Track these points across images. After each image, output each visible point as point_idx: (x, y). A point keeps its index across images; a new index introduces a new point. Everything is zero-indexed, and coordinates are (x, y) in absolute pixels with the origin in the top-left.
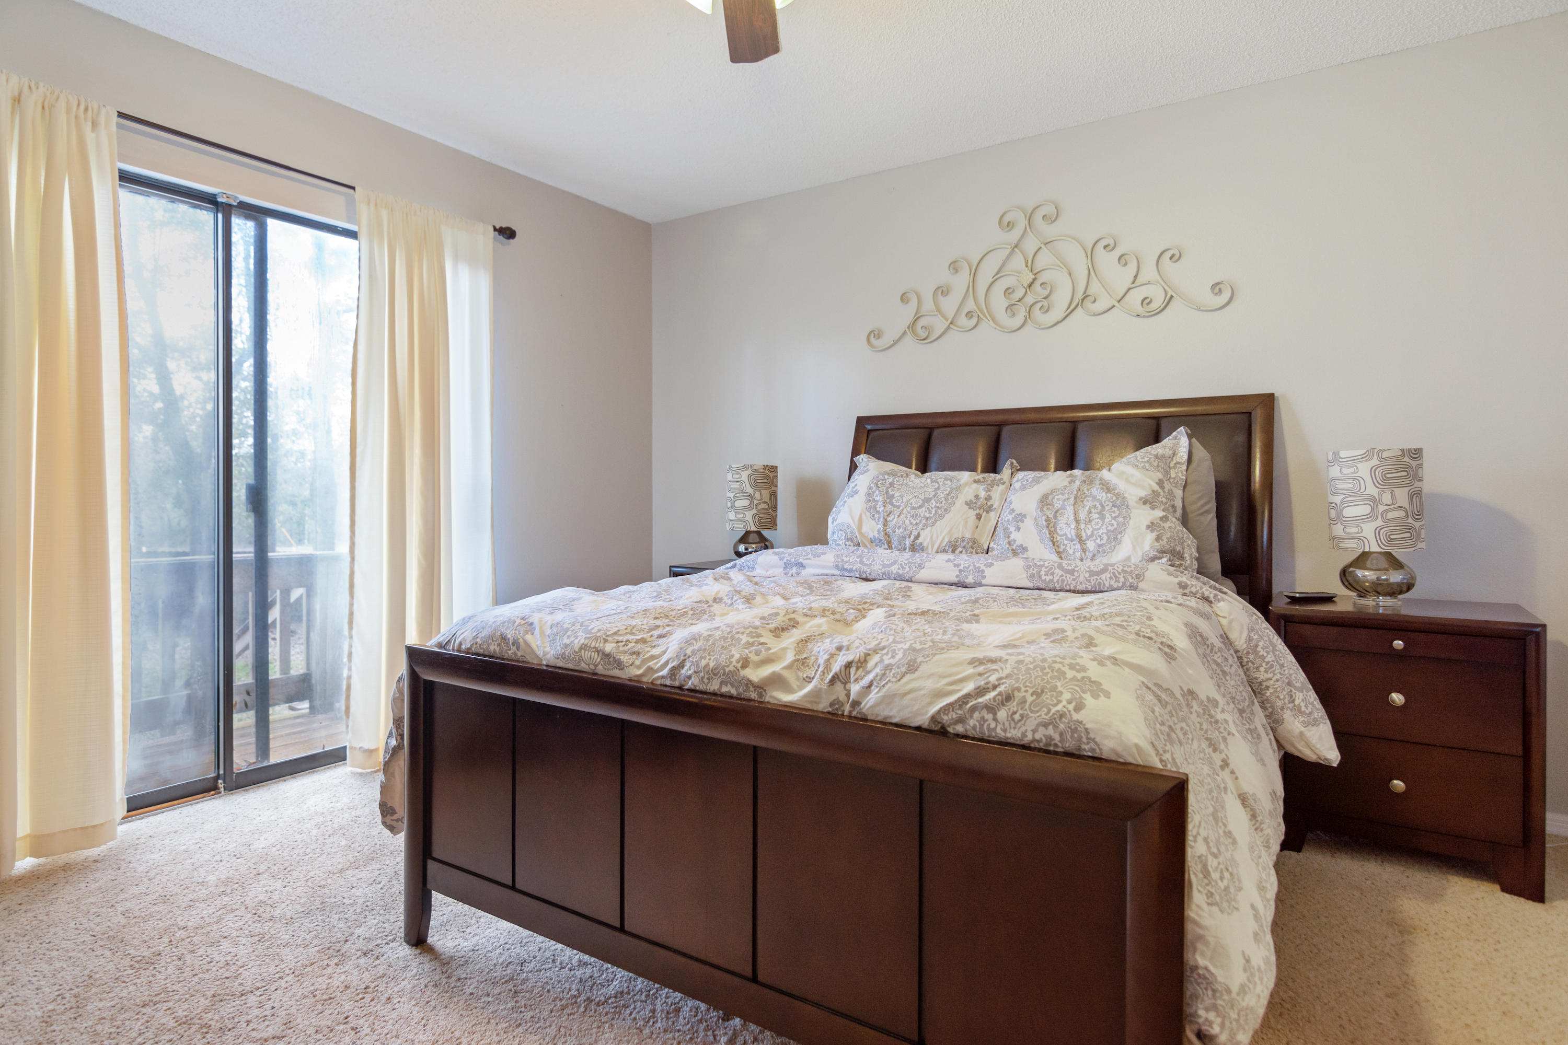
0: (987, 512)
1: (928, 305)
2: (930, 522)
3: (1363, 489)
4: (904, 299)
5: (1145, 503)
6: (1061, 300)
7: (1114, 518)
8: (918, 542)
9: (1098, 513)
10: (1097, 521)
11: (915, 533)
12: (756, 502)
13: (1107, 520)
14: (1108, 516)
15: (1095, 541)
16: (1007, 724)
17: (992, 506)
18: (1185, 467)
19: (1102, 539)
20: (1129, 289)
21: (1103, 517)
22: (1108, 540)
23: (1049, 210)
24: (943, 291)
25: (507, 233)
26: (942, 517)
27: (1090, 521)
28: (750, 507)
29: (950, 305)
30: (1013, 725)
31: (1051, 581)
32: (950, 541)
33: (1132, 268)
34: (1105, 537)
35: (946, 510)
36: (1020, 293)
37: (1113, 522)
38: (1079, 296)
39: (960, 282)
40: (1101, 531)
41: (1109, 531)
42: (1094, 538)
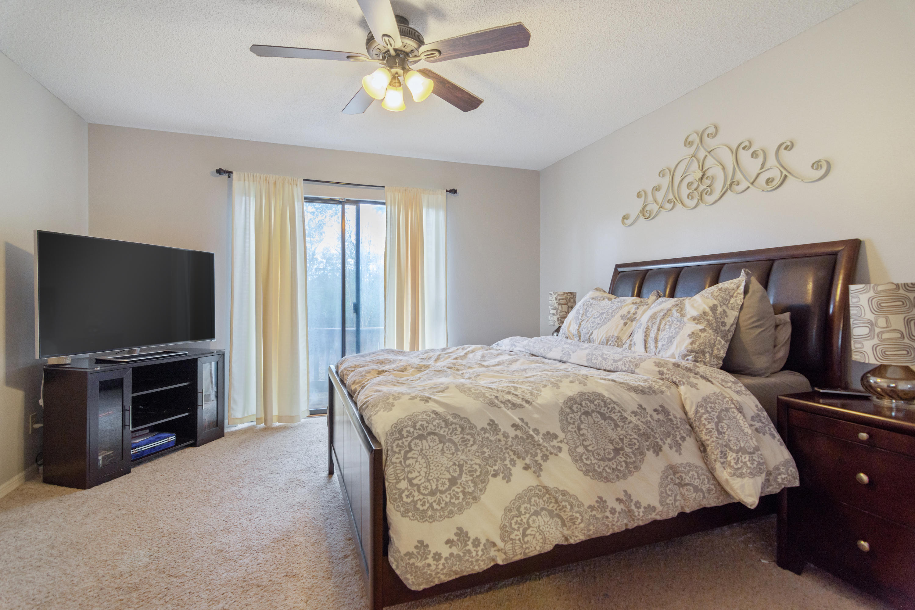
0: (632, 321)
1: (650, 198)
2: (599, 326)
3: (863, 315)
4: (639, 195)
5: (694, 320)
6: (718, 186)
7: (675, 329)
8: (591, 337)
10: (667, 330)
11: (591, 332)
12: (559, 311)
13: (671, 330)
14: (672, 327)
15: (662, 342)
17: (636, 318)
19: (666, 341)
20: (759, 174)
21: (670, 328)
22: (668, 342)
23: (712, 130)
24: (657, 189)
26: (606, 323)
27: (664, 330)
28: (556, 314)
29: (660, 196)
32: (606, 337)
33: (760, 160)
35: (609, 319)
36: (695, 186)
37: (674, 331)
38: (729, 182)
39: (665, 182)
40: (667, 336)
41: (670, 337)
42: (663, 340)
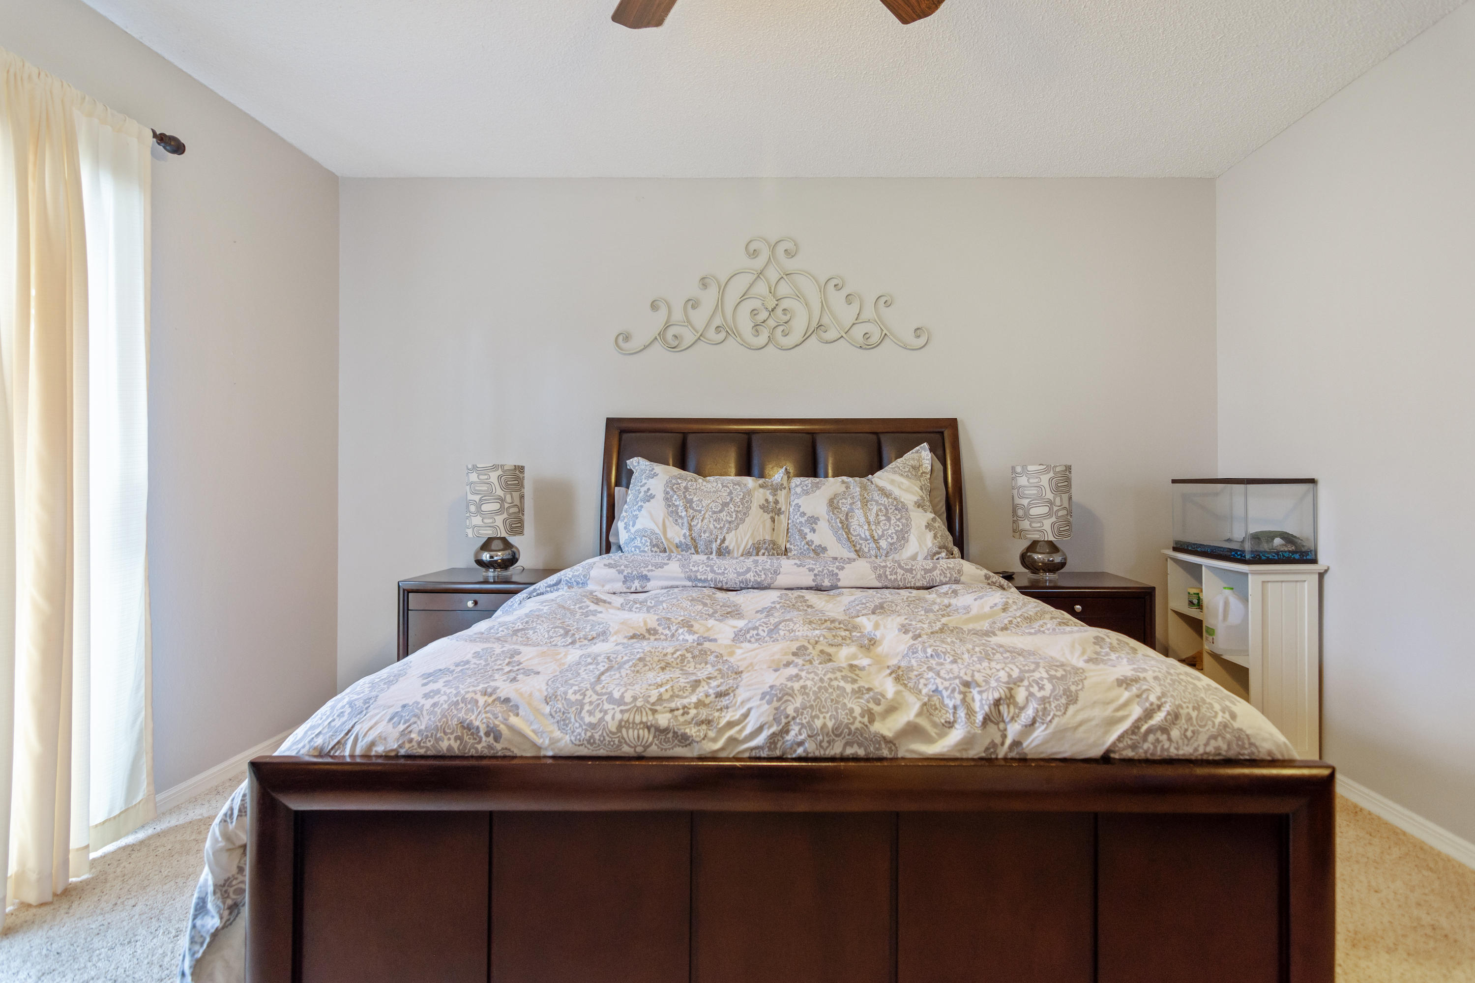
0: (778, 516)
1: (678, 315)
2: (734, 525)
3: (1044, 495)
4: (654, 306)
5: (918, 507)
6: (799, 325)
7: (899, 520)
8: (724, 545)
9: (884, 515)
10: (884, 522)
11: (720, 537)
12: (506, 505)
13: (892, 522)
14: (893, 518)
15: (886, 540)
16: (1180, 742)
17: (780, 509)
18: (928, 476)
19: (892, 538)
20: (854, 324)
21: (889, 519)
22: (897, 539)
23: (789, 245)
24: (693, 303)
25: (174, 146)
26: (743, 521)
27: (879, 523)
28: (499, 512)
29: (700, 318)
30: (1186, 742)
31: (896, 580)
32: (753, 544)
33: (855, 307)
34: (895, 537)
35: (745, 514)
36: (764, 315)
37: (898, 523)
38: (814, 324)
39: (709, 298)
40: (890, 532)
41: (897, 531)
42: (885, 537)
